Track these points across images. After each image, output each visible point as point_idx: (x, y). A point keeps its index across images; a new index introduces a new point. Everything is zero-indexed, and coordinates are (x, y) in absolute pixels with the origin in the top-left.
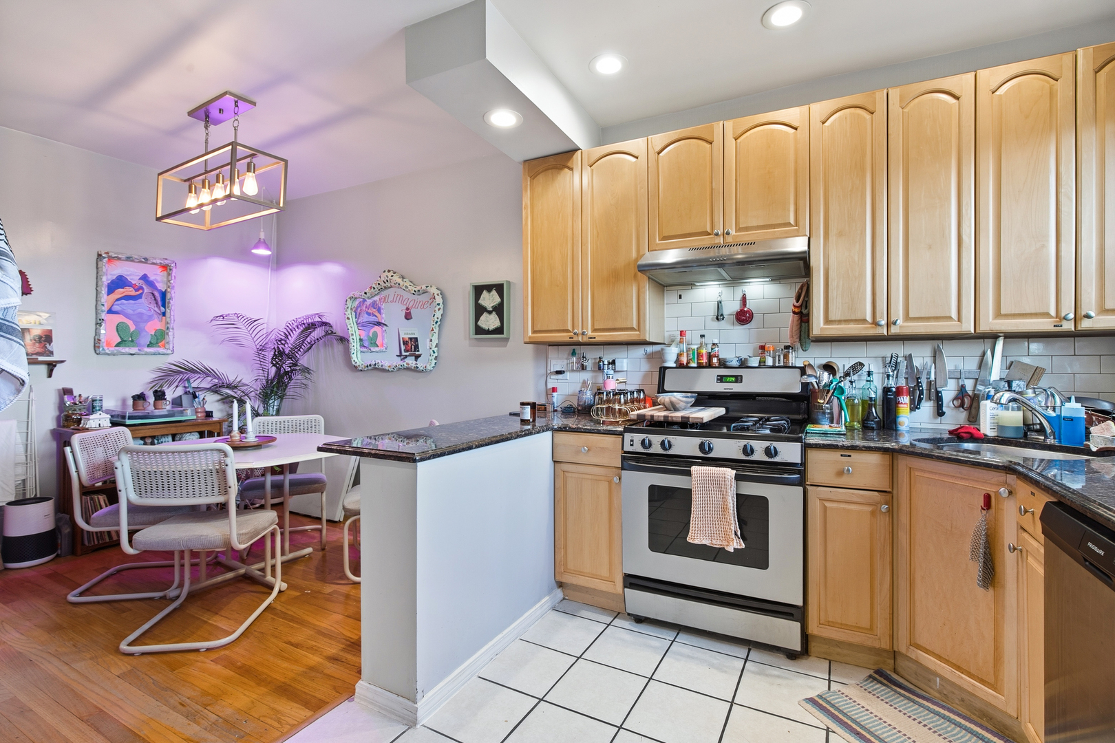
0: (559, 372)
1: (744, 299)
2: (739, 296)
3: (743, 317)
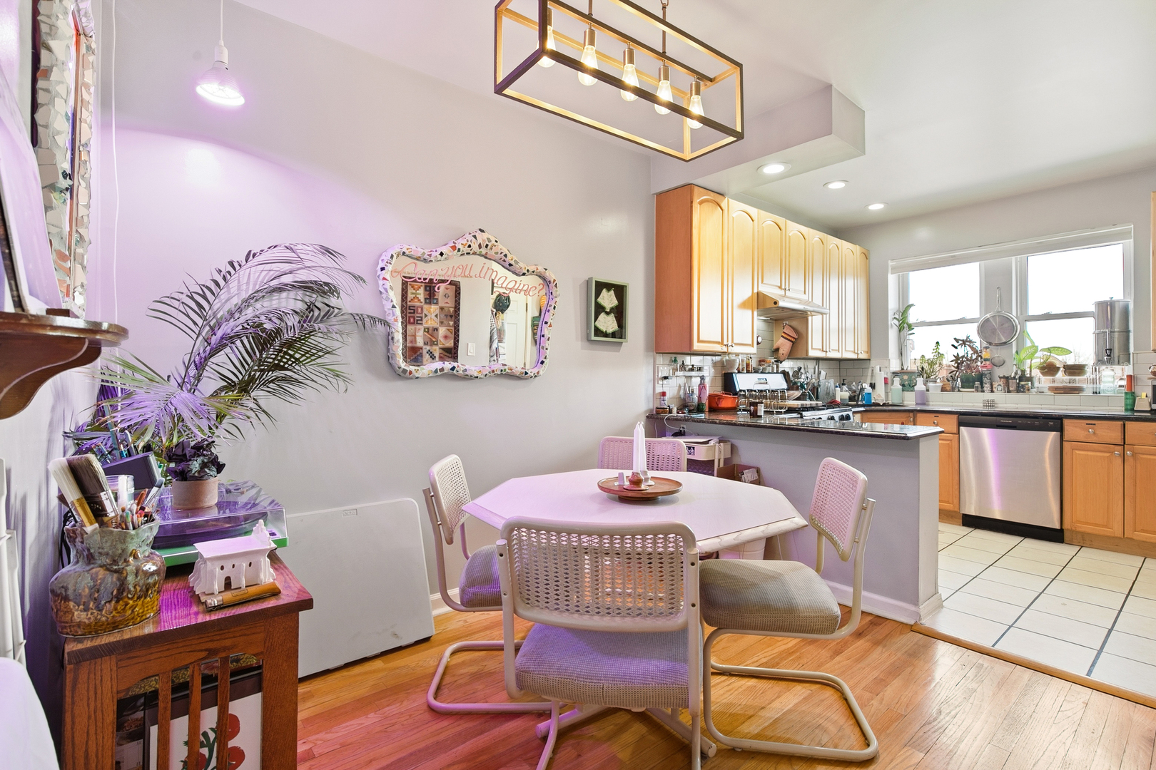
0: (666, 378)
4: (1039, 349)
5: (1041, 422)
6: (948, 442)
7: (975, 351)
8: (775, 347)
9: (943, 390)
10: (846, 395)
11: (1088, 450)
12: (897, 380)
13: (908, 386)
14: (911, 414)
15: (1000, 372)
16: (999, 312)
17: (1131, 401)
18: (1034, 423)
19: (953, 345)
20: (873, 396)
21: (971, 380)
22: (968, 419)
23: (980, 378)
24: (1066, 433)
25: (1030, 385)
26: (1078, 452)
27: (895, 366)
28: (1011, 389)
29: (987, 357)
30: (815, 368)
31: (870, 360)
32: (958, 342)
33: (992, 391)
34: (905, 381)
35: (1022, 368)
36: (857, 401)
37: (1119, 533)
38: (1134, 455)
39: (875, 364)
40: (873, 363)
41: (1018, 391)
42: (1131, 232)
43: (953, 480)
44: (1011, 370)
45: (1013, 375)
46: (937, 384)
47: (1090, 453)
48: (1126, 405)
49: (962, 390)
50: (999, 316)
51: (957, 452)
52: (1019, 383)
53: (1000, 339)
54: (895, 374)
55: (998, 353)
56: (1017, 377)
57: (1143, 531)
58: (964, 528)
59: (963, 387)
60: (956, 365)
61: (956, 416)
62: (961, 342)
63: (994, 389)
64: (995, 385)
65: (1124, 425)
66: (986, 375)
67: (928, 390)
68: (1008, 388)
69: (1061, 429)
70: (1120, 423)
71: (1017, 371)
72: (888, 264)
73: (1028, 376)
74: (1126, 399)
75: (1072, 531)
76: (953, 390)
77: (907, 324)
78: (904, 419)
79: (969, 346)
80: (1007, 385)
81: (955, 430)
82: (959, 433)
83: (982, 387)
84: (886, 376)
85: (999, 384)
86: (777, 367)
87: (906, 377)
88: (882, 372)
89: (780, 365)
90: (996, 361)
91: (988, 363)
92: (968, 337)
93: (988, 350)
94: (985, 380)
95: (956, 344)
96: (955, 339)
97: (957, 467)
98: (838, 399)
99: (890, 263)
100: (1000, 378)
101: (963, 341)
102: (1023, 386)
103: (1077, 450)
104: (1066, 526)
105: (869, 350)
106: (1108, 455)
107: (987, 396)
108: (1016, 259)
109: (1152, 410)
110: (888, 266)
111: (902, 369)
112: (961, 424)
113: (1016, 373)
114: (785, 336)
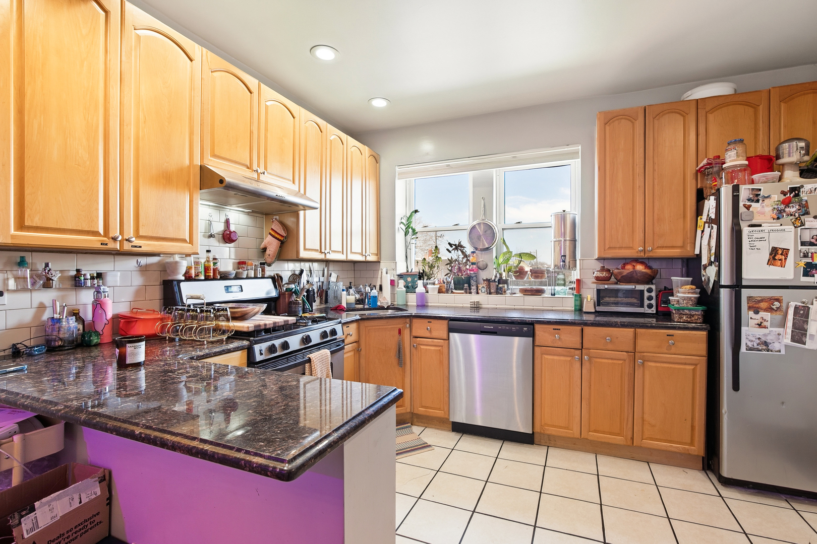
1: (227, 222)
2: (223, 219)
3: (228, 237)
4: (513, 255)
5: (517, 328)
6: (440, 348)
7: (465, 256)
8: (262, 246)
9: (440, 291)
10: (352, 299)
11: (554, 355)
12: (402, 283)
13: (411, 288)
14: (408, 320)
15: (484, 275)
16: (483, 220)
17: (579, 302)
18: (512, 329)
19: (448, 250)
20: (380, 299)
21: (461, 282)
22: (458, 325)
23: (468, 280)
24: (537, 338)
25: (506, 287)
26: (546, 356)
27: (401, 269)
28: (492, 291)
29: (474, 261)
30: (324, 271)
31: (379, 262)
32: (452, 247)
33: (478, 293)
34: (409, 283)
35: (500, 272)
36: (364, 305)
37: (577, 435)
38: (590, 358)
39: (383, 266)
40: (382, 264)
41: (497, 293)
42: (579, 152)
43: (444, 386)
44: (491, 274)
45: (493, 279)
46: (435, 286)
47: (556, 358)
48: (575, 305)
49: (454, 291)
50: (484, 223)
51: (447, 359)
52: (498, 286)
53: (484, 245)
54: (401, 276)
55: (482, 258)
56: (497, 280)
57: (595, 431)
58: (454, 433)
59: (455, 289)
60: (450, 268)
61: (446, 322)
62: (454, 247)
63: (480, 291)
64: (480, 287)
65: (582, 329)
66: (473, 278)
67: (427, 292)
68: (490, 290)
69: (532, 335)
70: (579, 328)
71: (496, 274)
72: (395, 170)
73: (504, 278)
74: (575, 300)
75: (540, 433)
76: (447, 291)
77: (412, 229)
78: (401, 326)
79: (461, 250)
80: (489, 287)
81: (445, 337)
82: (449, 339)
83: (470, 289)
84: (392, 278)
85: (482, 286)
86: (263, 270)
87: (409, 279)
88: (388, 275)
89: (267, 268)
90: (481, 265)
91: (474, 266)
92: (460, 243)
93: (475, 254)
94: (472, 282)
95: (451, 249)
96: (449, 244)
97: (447, 374)
98: (344, 304)
99: (397, 169)
100: (484, 280)
101: (455, 245)
102: (501, 288)
103: (545, 354)
104: (537, 429)
105: (379, 253)
106: (569, 359)
107: (474, 298)
108: (496, 171)
109: (596, 312)
110: (395, 172)
111: (408, 271)
112: (451, 330)
113: (496, 277)
114: (273, 233)
